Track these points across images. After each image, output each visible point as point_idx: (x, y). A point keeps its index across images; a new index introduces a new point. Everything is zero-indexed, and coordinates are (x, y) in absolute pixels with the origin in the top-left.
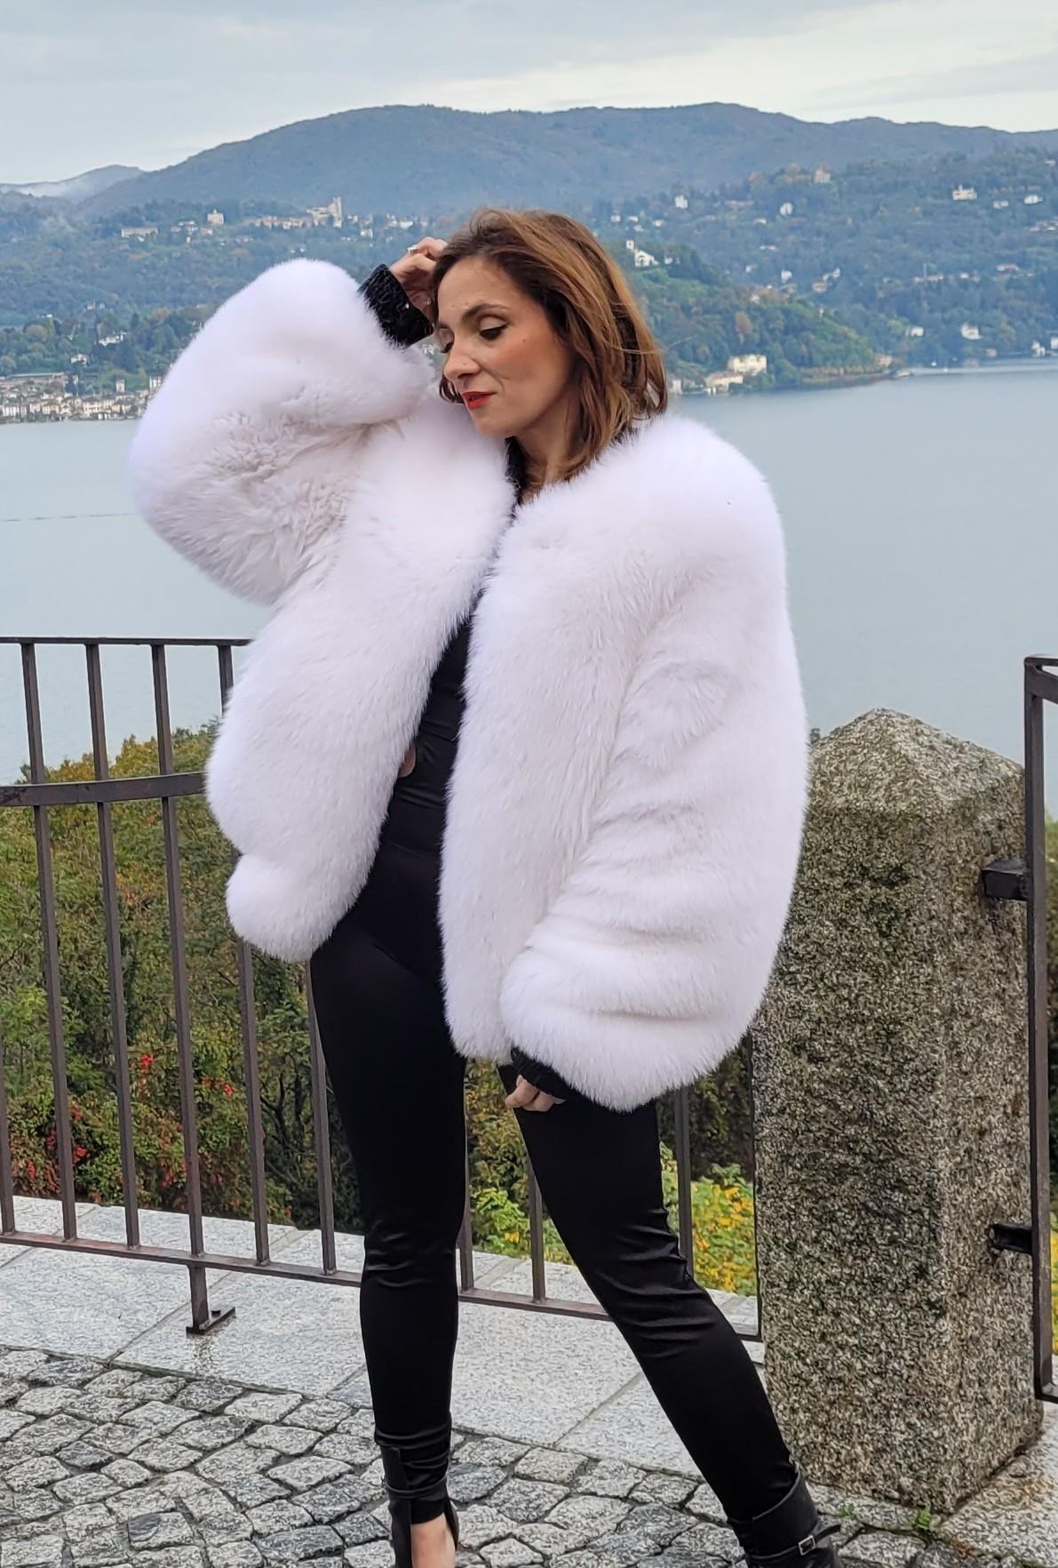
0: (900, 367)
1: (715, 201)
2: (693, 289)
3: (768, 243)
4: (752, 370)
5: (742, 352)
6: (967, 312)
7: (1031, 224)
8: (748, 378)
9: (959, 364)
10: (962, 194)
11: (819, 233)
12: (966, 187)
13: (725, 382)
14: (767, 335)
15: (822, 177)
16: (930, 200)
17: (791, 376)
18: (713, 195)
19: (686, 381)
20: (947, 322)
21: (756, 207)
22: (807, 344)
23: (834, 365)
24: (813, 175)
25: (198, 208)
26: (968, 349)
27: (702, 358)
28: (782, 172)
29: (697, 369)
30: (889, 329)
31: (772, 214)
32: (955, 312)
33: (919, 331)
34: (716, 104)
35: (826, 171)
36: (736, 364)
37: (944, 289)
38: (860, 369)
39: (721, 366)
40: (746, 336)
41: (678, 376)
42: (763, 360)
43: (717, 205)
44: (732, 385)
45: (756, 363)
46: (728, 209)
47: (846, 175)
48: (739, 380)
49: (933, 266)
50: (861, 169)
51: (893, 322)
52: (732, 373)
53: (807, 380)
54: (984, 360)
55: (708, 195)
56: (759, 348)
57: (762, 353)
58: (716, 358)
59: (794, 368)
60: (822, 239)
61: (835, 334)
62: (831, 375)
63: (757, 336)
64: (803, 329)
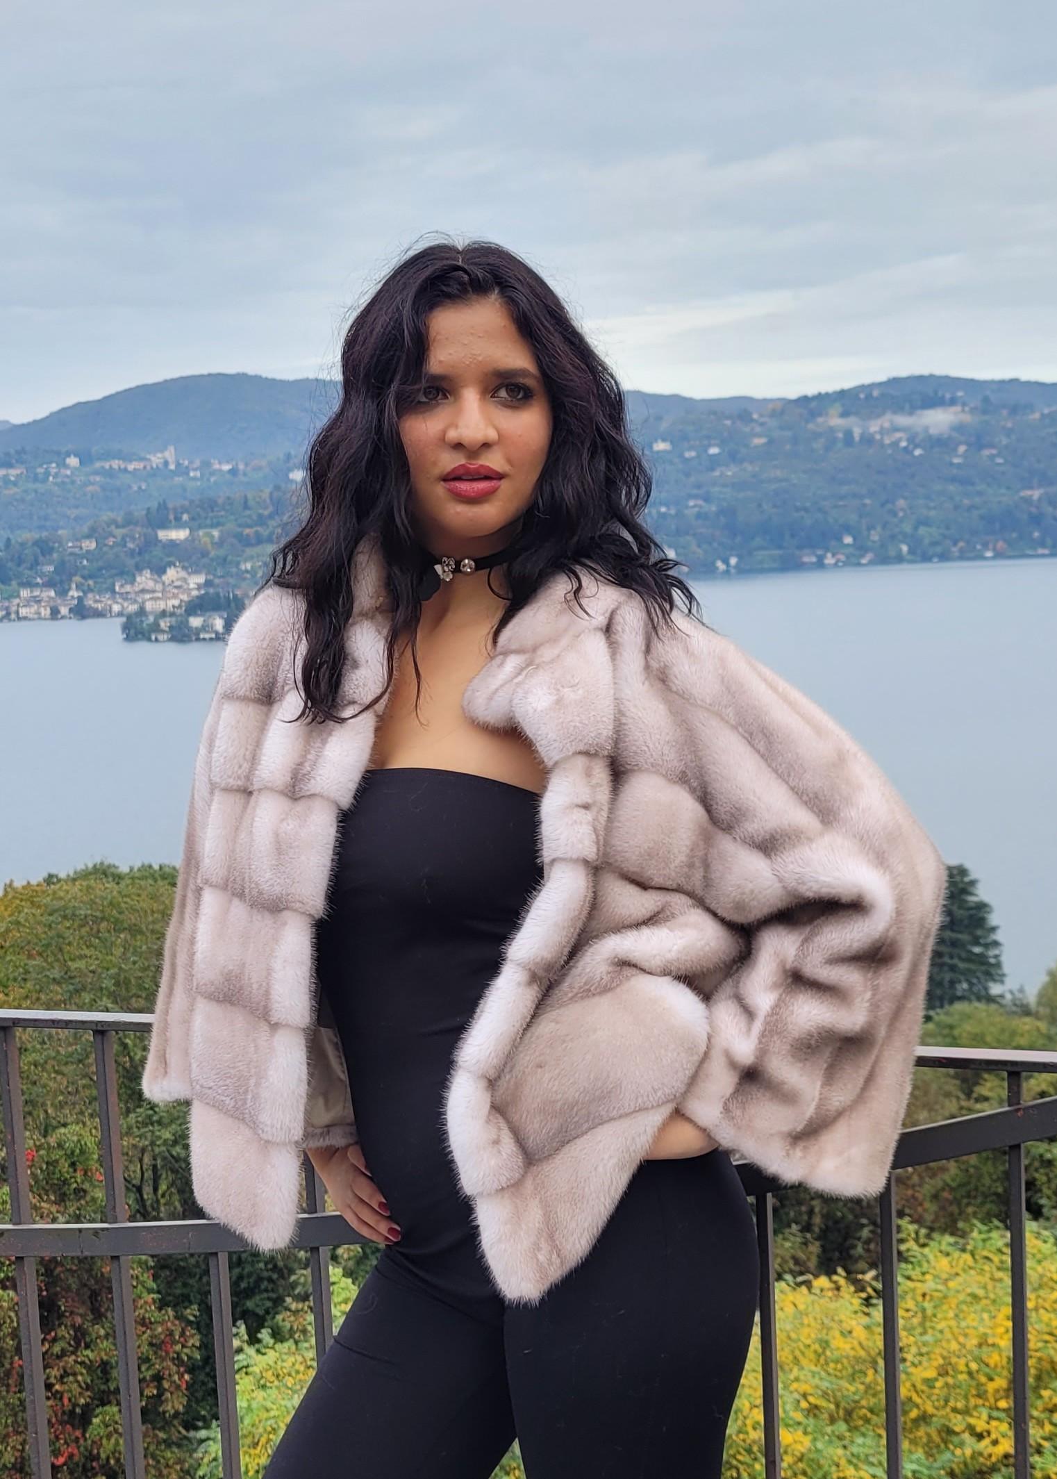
25: (58, 453)
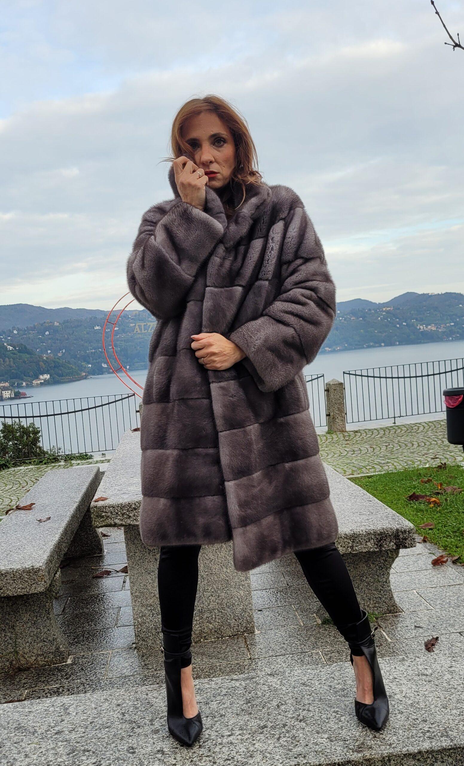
0: (88, 376)
1: (26, 331)
2: (26, 356)
3: (42, 343)
4: (46, 378)
5: (42, 374)
6: (103, 360)
7: (117, 336)
8: (45, 380)
9: (102, 374)
10: (97, 328)
11: (57, 340)
12: (98, 326)
13: (39, 382)
14: (49, 369)
15: (56, 324)
16: (88, 329)
17: (57, 380)
18: (25, 330)
19: (27, 382)
20: (98, 363)
21: (38, 332)
22: (61, 371)
23: (69, 376)
24: (54, 323)
26: (105, 370)
27: (31, 376)
28: (45, 323)
29: (29, 379)
30: (82, 365)
31: (43, 334)
32: (100, 360)
33: (90, 366)
34: (21, 304)
35: (57, 322)
36: (41, 377)
37: (96, 354)
38: (77, 377)
39: (37, 378)
40: (43, 369)
41: (24, 381)
42: (49, 375)
43: (26, 332)
44: (41, 383)
45: (47, 376)
46: (30, 333)
47: (64, 323)
48: (42, 381)
49: (91, 348)
50: (67, 322)
51: (83, 363)
52: (40, 379)
53: (62, 380)
54: (109, 373)
55: (23, 329)
56: (47, 372)
57: (48, 374)
58: (35, 375)
59: (58, 377)
60: (59, 341)
61: (69, 367)
62: (68, 379)
63: (46, 369)
64: (60, 366)
